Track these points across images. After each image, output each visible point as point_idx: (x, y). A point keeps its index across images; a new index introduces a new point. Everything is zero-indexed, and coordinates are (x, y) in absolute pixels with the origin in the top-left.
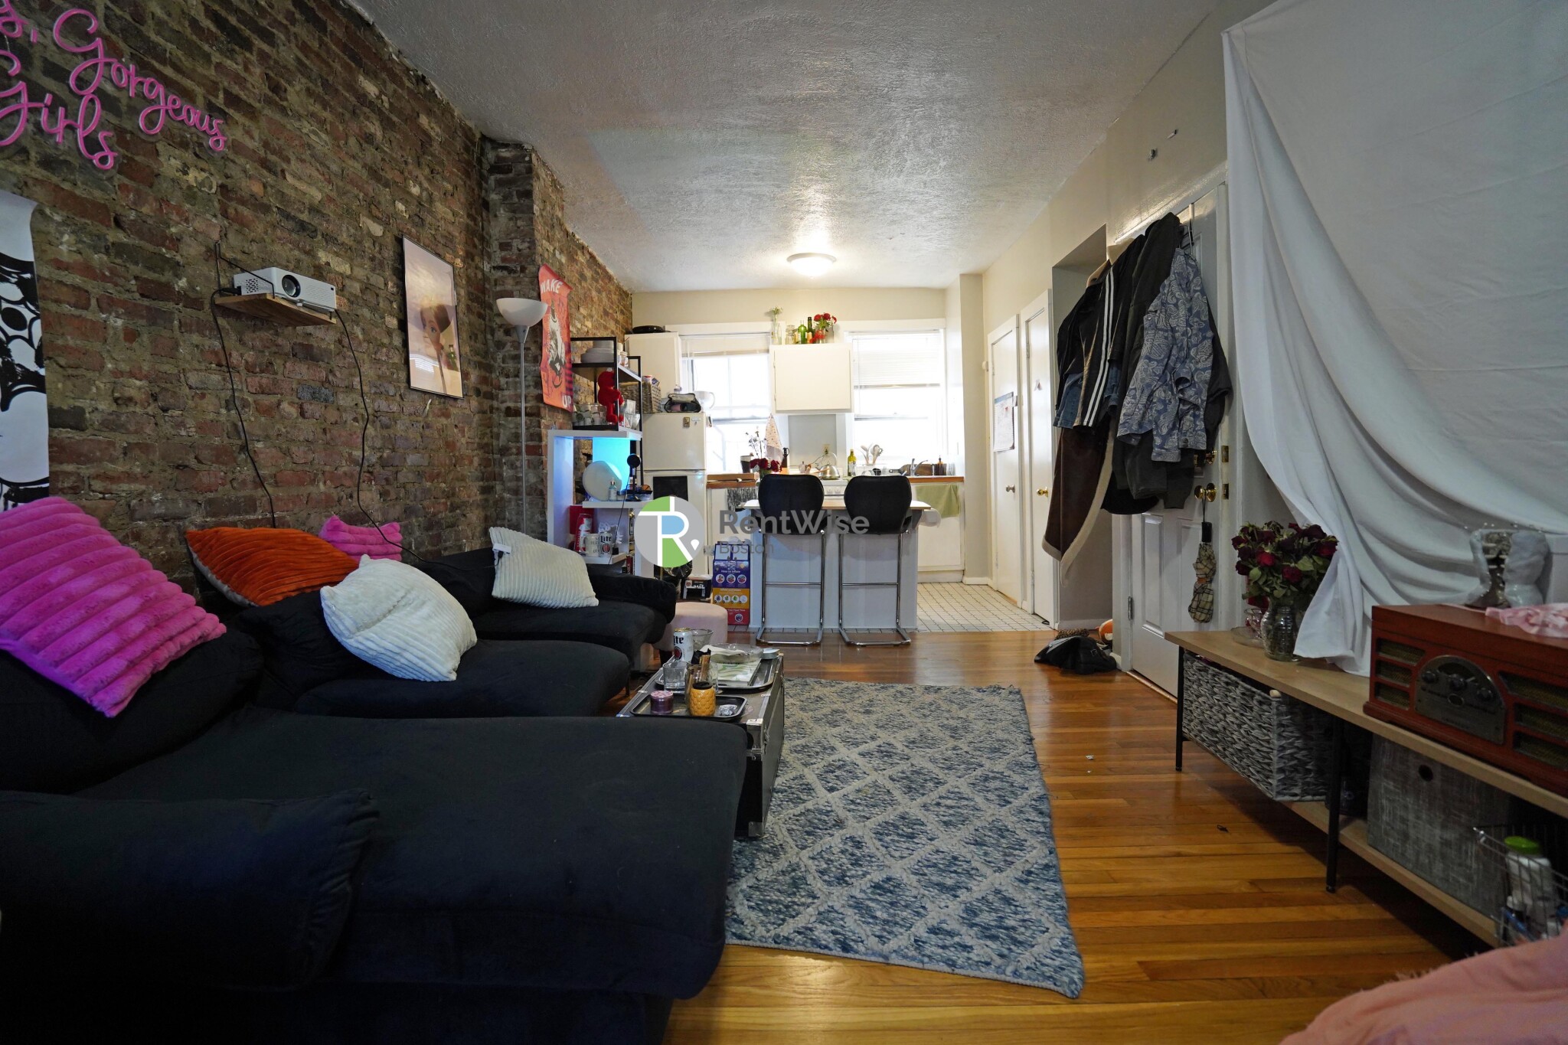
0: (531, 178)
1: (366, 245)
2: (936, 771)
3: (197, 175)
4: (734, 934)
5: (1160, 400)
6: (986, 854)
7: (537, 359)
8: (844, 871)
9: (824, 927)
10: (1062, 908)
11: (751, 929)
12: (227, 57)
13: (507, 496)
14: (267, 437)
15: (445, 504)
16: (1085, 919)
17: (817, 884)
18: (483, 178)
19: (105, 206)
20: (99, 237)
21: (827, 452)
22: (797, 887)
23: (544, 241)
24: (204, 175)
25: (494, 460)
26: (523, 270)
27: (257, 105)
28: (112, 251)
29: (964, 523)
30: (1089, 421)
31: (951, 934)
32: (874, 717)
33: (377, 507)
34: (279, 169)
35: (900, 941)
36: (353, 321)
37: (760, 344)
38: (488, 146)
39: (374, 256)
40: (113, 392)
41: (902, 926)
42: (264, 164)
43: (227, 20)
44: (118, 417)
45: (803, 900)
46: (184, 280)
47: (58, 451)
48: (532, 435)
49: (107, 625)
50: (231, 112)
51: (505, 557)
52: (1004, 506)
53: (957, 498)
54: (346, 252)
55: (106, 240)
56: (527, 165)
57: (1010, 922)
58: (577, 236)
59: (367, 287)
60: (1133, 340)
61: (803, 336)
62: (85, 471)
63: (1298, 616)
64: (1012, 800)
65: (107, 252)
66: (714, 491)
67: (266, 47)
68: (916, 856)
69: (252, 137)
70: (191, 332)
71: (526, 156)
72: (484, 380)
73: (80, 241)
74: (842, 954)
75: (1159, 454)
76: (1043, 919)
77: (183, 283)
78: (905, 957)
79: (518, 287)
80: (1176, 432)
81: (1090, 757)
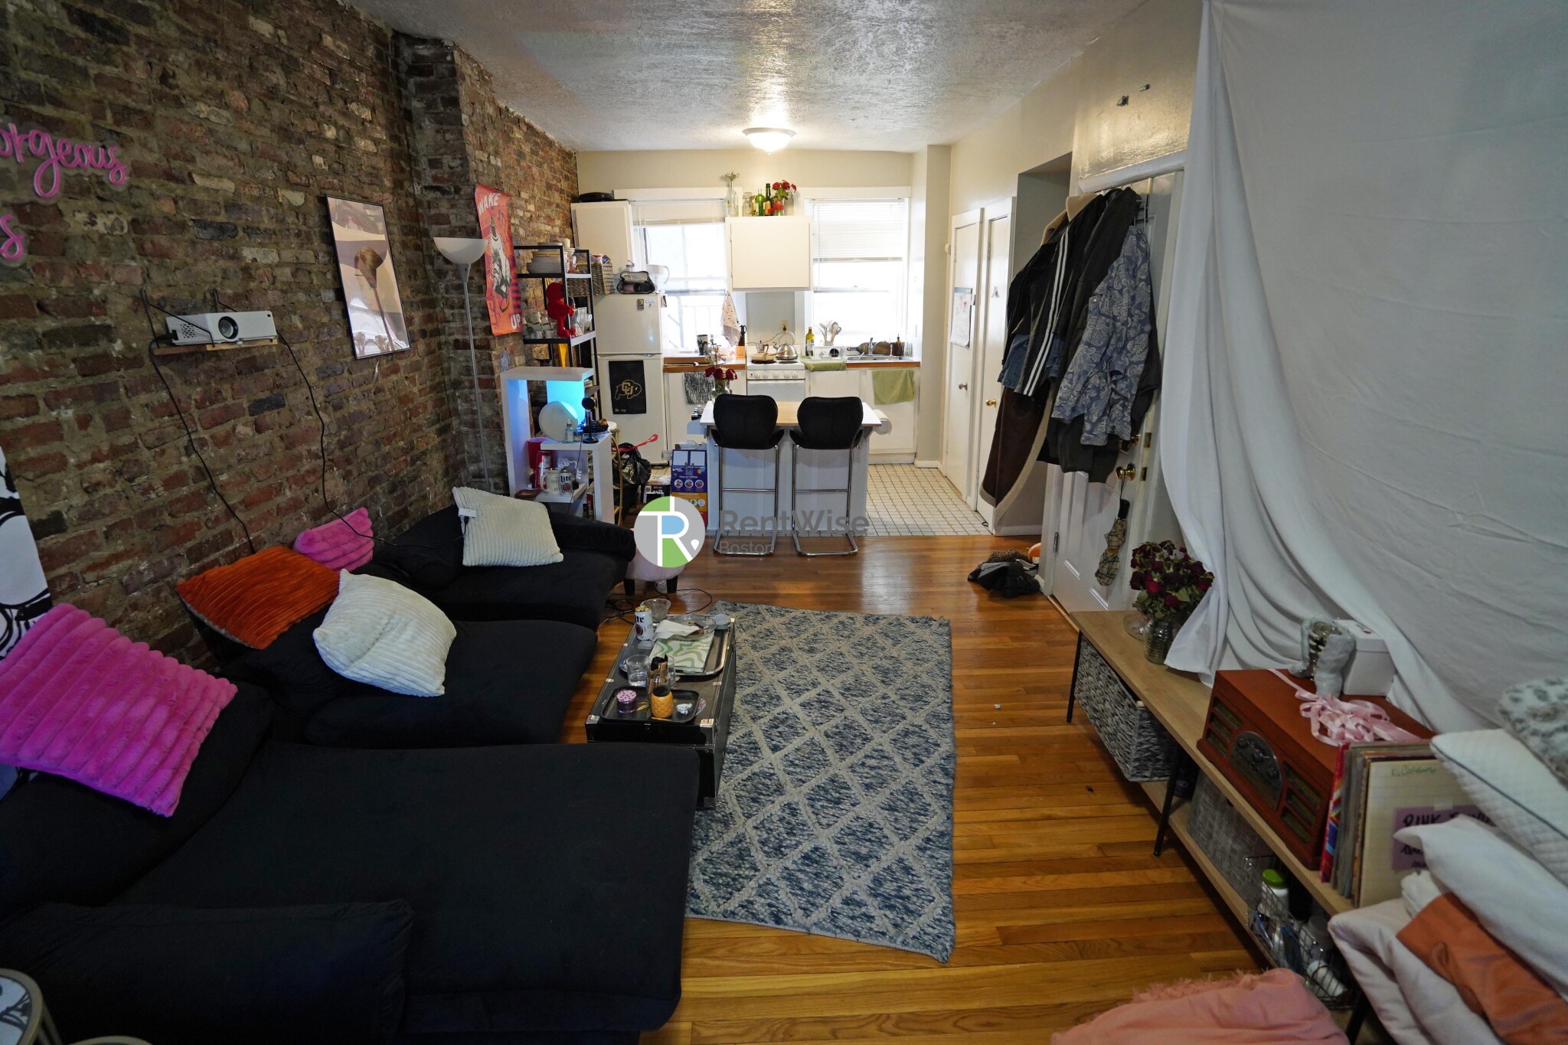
0: (456, 82)
1: (290, 221)
2: (865, 724)
3: (105, 220)
4: (692, 910)
5: (1094, 387)
6: (896, 820)
7: (481, 290)
8: (781, 841)
9: (763, 900)
10: (948, 877)
11: (706, 904)
12: (105, 63)
13: (464, 429)
14: (230, 467)
15: (406, 460)
16: (961, 887)
17: (759, 856)
18: (402, 84)
19: (25, 296)
20: (28, 333)
21: (785, 329)
22: (743, 859)
23: (477, 152)
24: (113, 217)
25: (448, 396)
26: (457, 190)
27: (148, 108)
28: (45, 341)
29: (918, 408)
30: (1029, 390)
31: (860, 904)
32: (818, 656)
33: (341, 491)
34: (186, 173)
35: (820, 914)
36: (290, 312)
37: (718, 214)
38: (403, 41)
39: (300, 231)
40: (81, 484)
41: (823, 897)
42: (169, 176)
43: (94, 16)
44: (92, 505)
45: (747, 873)
46: (119, 342)
47: (48, 560)
48: (483, 368)
49: (146, 744)
50: (124, 130)
51: (471, 521)
52: (957, 403)
53: (912, 383)
54: (270, 239)
55: (36, 333)
56: (450, 66)
57: (907, 892)
58: (511, 110)
59: (298, 268)
60: (1078, 317)
61: (761, 207)
62: (76, 567)
63: (1174, 631)
64: (924, 758)
65: (41, 346)
66: (671, 375)
67: (142, 31)
68: (840, 825)
69: (151, 150)
70: (137, 393)
71: (447, 55)
72: (429, 318)
73: (15, 346)
74: (775, 925)
75: (1088, 439)
76: (932, 889)
77: (118, 346)
78: (822, 928)
79: (454, 211)
80: (1106, 418)
81: (997, 706)
